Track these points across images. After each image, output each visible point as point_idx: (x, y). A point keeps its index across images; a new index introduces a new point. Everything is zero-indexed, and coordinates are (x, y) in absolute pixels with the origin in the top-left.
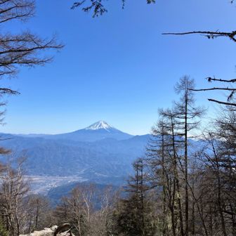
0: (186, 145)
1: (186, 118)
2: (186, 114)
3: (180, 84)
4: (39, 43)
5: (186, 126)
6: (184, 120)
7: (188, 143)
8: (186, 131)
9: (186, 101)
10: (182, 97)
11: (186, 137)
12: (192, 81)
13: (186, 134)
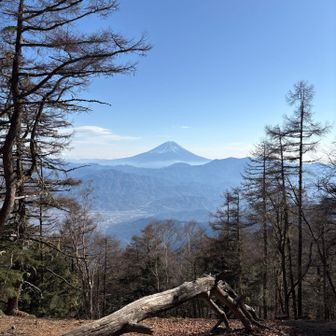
0: (301, 172)
1: (301, 137)
2: (301, 132)
3: (294, 92)
4: (123, 45)
5: (301, 147)
6: (298, 140)
7: (303, 169)
8: (301, 154)
9: (302, 115)
10: (297, 110)
11: (301, 162)
12: (312, 88)
13: (300, 158)
